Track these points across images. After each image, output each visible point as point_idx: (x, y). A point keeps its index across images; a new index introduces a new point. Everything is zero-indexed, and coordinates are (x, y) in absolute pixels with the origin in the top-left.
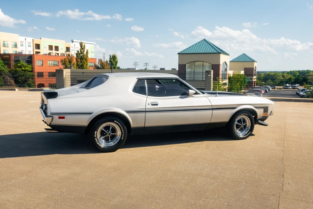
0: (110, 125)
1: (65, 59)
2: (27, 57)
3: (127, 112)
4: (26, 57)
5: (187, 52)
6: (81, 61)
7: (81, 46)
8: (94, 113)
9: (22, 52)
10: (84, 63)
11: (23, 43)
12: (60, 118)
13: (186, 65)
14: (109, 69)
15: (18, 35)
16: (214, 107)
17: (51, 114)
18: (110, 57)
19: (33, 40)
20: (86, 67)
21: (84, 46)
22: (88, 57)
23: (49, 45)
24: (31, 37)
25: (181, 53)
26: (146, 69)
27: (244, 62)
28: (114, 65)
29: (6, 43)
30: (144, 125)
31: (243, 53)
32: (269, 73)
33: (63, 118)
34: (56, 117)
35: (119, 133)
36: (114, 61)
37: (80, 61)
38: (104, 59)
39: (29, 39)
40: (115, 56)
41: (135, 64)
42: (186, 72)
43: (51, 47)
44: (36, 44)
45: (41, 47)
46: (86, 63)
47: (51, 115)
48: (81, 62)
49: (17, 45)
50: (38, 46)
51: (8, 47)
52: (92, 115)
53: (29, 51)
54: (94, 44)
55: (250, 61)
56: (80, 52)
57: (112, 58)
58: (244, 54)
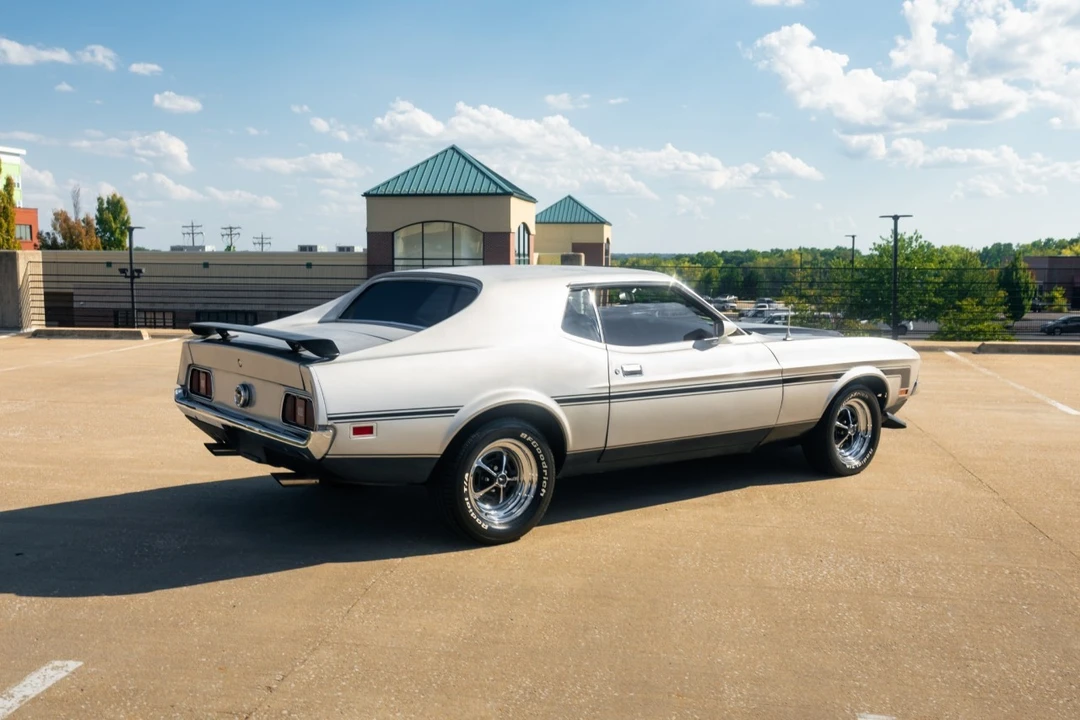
0: (501, 450)
3: (559, 401)
5: (397, 190)
8: (462, 410)
12: (358, 431)
13: (393, 234)
14: (97, 248)
16: (787, 376)
17: (330, 419)
18: (101, 204)
20: (8, 240)
22: (13, 205)
25: (375, 192)
26: (229, 248)
27: (570, 223)
28: (117, 235)
30: (601, 444)
31: (566, 195)
32: (635, 259)
33: (369, 430)
34: (345, 429)
35: (529, 473)
36: (115, 219)
38: (77, 213)
40: (119, 201)
41: (189, 230)
42: (393, 259)
47: (331, 423)
52: (456, 415)
55: (590, 220)
57: (107, 208)
58: (570, 197)
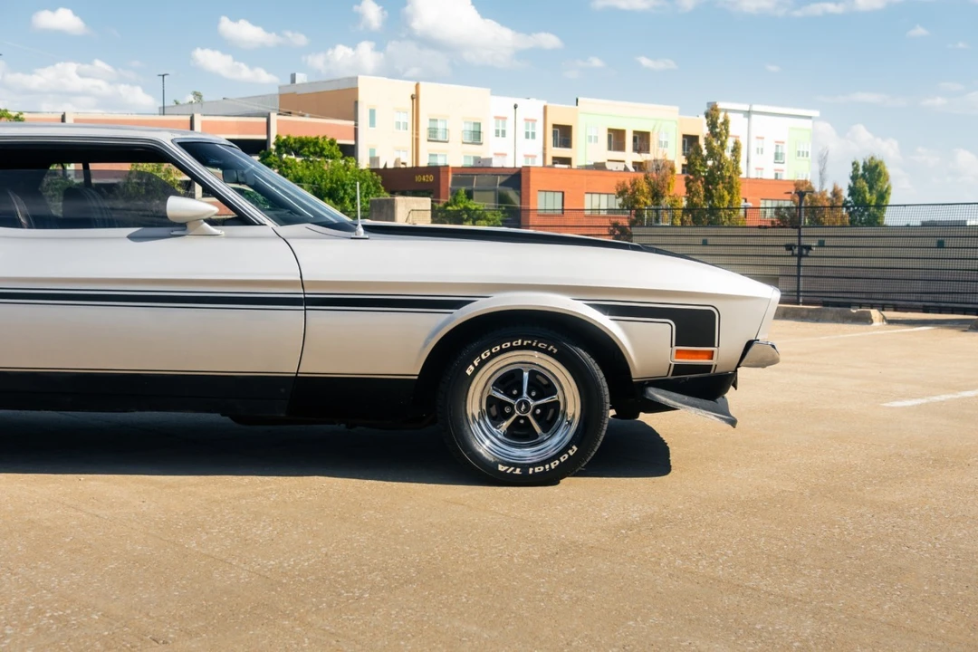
1: (634, 184)
2: (505, 178)
4: (500, 180)
6: (707, 190)
7: (713, 125)
9: (490, 160)
10: (721, 198)
11: (504, 125)
15: (487, 91)
16: (315, 294)
18: (856, 169)
19: (545, 108)
20: (730, 216)
21: (726, 123)
22: (739, 175)
23: (610, 130)
24: (538, 98)
28: (873, 210)
29: (440, 125)
37: (702, 191)
38: (822, 181)
39: (532, 107)
43: (616, 139)
44: (555, 126)
45: (577, 137)
46: (728, 198)
48: (709, 196)
49: (480, 132)
50: (563, 135)
51: (447, 142)
53: (527, 156)
54: (810, 118)
56: (705, 152)
57: (863, 175)
